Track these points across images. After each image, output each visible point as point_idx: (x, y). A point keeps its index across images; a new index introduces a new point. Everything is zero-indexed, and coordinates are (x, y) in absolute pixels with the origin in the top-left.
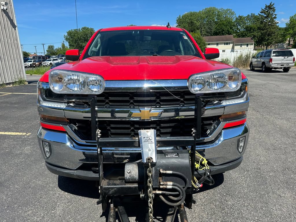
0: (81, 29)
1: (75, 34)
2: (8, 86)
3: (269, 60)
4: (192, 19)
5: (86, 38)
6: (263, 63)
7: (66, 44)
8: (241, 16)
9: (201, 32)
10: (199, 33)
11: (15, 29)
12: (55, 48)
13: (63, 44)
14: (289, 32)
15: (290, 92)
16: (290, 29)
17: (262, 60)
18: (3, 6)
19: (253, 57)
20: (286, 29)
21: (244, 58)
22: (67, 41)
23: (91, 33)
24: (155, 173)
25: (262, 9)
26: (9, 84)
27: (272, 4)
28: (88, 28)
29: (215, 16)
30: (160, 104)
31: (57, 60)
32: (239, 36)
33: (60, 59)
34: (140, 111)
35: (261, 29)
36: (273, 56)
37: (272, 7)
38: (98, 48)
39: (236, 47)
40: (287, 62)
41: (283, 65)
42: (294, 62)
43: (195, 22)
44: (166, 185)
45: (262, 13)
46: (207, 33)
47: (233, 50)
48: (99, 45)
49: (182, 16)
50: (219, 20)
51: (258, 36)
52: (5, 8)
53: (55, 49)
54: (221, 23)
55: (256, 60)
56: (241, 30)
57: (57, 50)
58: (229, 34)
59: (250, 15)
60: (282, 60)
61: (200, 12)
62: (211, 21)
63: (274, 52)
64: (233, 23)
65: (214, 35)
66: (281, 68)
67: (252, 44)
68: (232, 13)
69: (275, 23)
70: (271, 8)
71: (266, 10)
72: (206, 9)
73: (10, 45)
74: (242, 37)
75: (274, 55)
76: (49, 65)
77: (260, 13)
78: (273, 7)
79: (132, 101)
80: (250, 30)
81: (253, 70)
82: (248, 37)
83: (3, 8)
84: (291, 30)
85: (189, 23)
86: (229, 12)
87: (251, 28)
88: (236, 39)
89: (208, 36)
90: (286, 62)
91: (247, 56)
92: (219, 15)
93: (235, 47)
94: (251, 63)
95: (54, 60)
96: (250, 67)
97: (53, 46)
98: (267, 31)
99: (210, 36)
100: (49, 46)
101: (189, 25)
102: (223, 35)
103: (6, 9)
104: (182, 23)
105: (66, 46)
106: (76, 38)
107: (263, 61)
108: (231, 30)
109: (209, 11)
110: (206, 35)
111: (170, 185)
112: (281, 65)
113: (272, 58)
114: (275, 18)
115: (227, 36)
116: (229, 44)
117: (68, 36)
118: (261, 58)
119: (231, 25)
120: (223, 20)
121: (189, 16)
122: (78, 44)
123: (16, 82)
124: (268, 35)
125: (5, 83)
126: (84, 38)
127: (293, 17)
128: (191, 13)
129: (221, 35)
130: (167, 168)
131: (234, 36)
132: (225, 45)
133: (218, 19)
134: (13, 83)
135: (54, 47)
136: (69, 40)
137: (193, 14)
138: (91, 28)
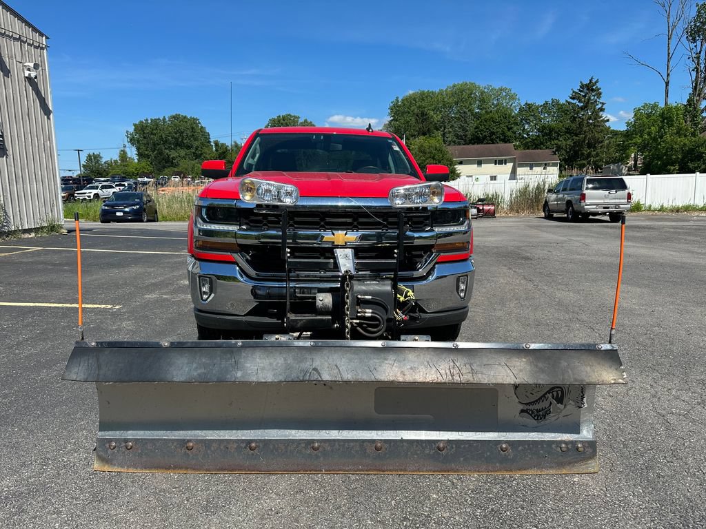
0: (167, 119)
1: (153, 130)
2: (26, 236)
3: (579, 197)
4: (424, 107)
5: (180, 140)
6: (569, 203)
7: (131, 152)
8: (529, 105)
9: (444, 135)
10: (440, 138)
11: (49, 118)
12: (103, 161)
13: (124, 151)
14: (634, 141)
15: (604, 255)
16: (636, 134)
17: (566, 196)
18: (29, 70)
19: (550, 191)
20: (627, 135)
21: (532, 192)
22: (133, 144)
23: (193, 128)
24: (353, 299)
25: (573, 92)
26: (29, 231)
27: (594, 81)
28: (185, 117)
29: (475, 102)
30: (357, 227)
31: (111, 187)
32: (527, 147)
33: (117, 185)
34: (333, 234)
35: (573, 133)
36: (587, 189)
37: (594, 87)
38: (256, 160)
39: (520, 171)
40: (617, 201)
41: (608, 208)
42: (630, 202)
43: (432, 113)
44: (366, 313)
45: (573, 98)
46: (457, 138)
47: (513, 175)
48: (258, 155)
49: (402, 100)
50: (484, 111)
51: (568, 147)
52: (33, 74)
53: (103, 163)
54: (488, 117)
55: (554, 196)
56: (531, 133)
57: (108, 163)
58: (506, 142)
59: (550, 101)
60: (606, 197)
61: (441, 93)
62: (465, 112)
63: (589, 181)
64: (513, 117)
65: (473, 144)
66: (604, 214)
67: (554, 165)
68: (513, 98)
69: (602, 121)
70: (593, 90)
71: (582, 93)
72: (454, 86)
73: (35, 149)
74: (535, 149)
75: (590, 186)
76: (92, 198)
77: (570, 100)
78: (597, 87)
79: (322, 223)
80: (550, 134)
81: (549, 217)
82: (547, 148)
83: (30, 74)
84: (638, 136)
85: (417, 116)
86: (504, 94)
87: (551, 130)
88: (520, 152)
89: (459, 144)
90: (614, 201)
91: (538, 188)
92: (482, 101)
93: (518, 169)
94: (546, 202)
95: (103, 187)
96: (544, 211)
97: (99, 155)
98: (585, 137)
99: (464, 144)
100: (89, 156)
101: (417, 120)
102: (493, 143)
103: (36, 77)
104: (402, 115)
105: (129, 155)
106: (155, 138)
107: (569, 198)
108: (509, 133)
109: (462, 91)
110: (454, 142)
111: (368, 313)
112: (604, 208)
113: (586, 192)
114: (602, 110)
115: (502, 145)
116: (505, 164)
117: (137, 133)
118: (566, 192)
119: (509, 122)
120: (491, 112)
121: (417, 100)
122: (161, 153)
123: (42, 228)
124: (589, 146)
125: (20, 228)
126: (176, 138)
127: (640, 110)
128: (422, 94)
129: (487, 143)
130: (366, 293)
131: (516, 147)
132: (496, 164)
133: (481, 109)
134: (36, 230)
135: (101, 158)
136: (138, 142)
137: (427, 97)
138: (191, 117)
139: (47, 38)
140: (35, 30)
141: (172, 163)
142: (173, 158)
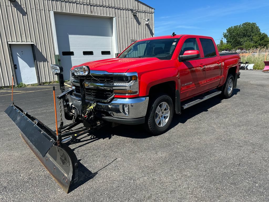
0: (241, 25)
1: (234, 30)
5: (246, 33)
13: (222, 40)
18: (147, 21)
22: (225, 38)
23: (252, 28)
28: (249, 23)
105: (224, 42)
106: (234, 34)
117: (227, 33)
122: (236, 40)
126: (243, 33)
136: (227, 37)
138: (252, 23)
139: (154, 9)
140: (150, 7)
141: (240, 44)
142: (241, 42)
